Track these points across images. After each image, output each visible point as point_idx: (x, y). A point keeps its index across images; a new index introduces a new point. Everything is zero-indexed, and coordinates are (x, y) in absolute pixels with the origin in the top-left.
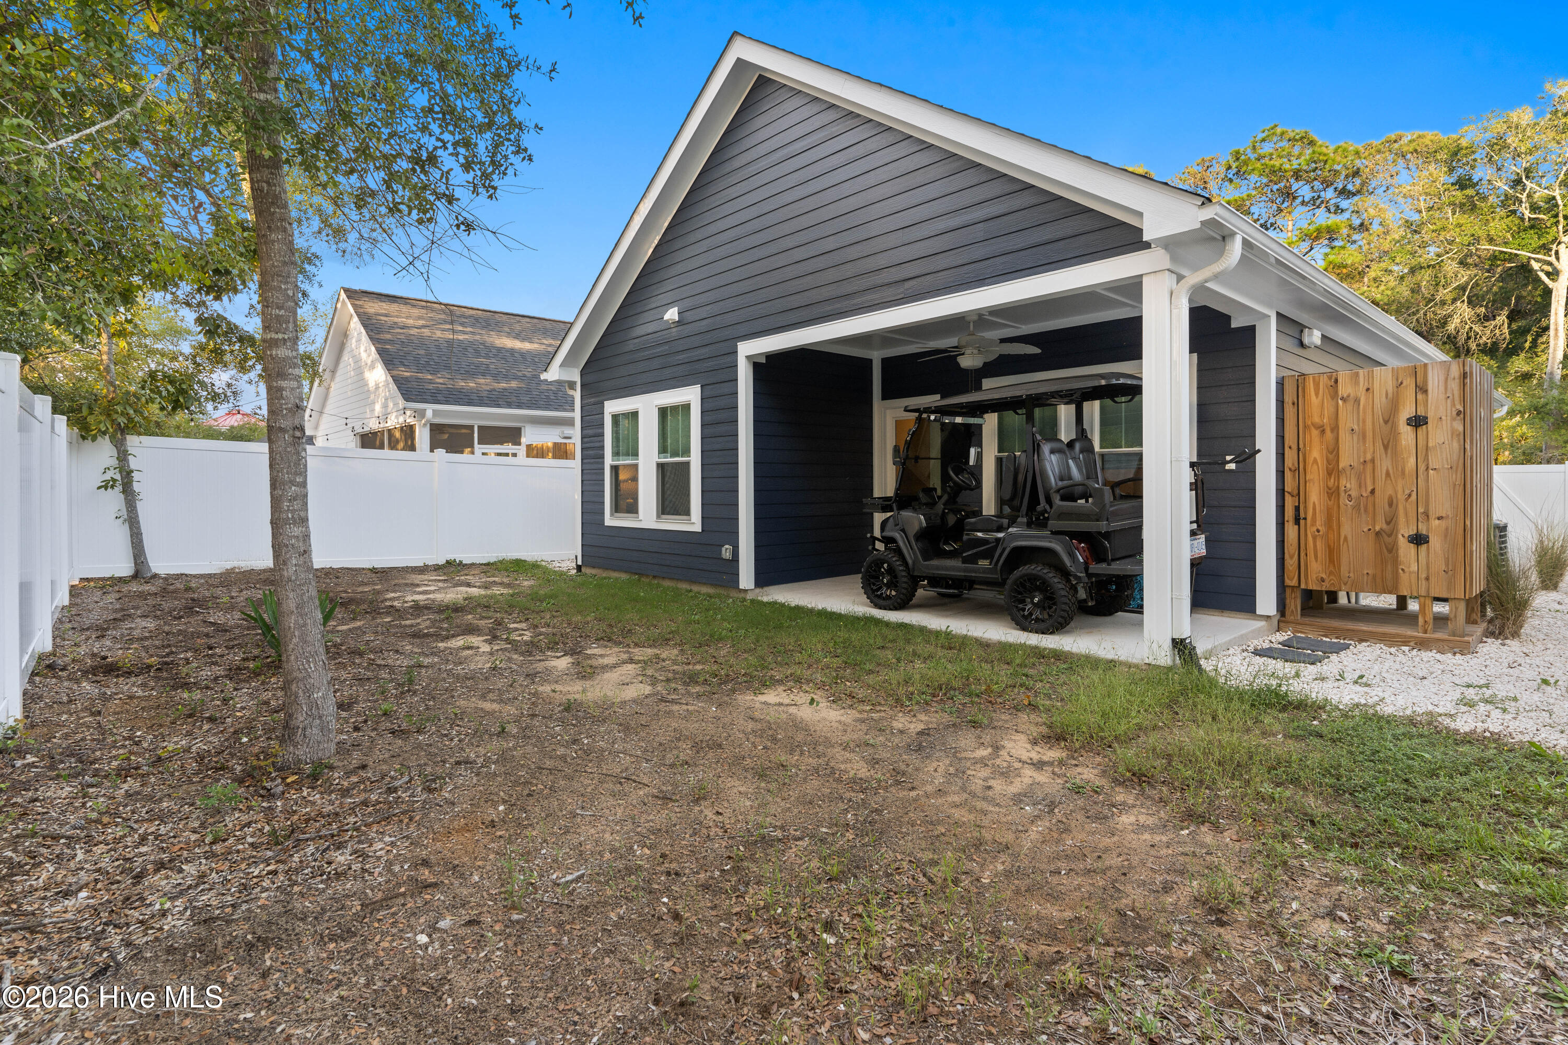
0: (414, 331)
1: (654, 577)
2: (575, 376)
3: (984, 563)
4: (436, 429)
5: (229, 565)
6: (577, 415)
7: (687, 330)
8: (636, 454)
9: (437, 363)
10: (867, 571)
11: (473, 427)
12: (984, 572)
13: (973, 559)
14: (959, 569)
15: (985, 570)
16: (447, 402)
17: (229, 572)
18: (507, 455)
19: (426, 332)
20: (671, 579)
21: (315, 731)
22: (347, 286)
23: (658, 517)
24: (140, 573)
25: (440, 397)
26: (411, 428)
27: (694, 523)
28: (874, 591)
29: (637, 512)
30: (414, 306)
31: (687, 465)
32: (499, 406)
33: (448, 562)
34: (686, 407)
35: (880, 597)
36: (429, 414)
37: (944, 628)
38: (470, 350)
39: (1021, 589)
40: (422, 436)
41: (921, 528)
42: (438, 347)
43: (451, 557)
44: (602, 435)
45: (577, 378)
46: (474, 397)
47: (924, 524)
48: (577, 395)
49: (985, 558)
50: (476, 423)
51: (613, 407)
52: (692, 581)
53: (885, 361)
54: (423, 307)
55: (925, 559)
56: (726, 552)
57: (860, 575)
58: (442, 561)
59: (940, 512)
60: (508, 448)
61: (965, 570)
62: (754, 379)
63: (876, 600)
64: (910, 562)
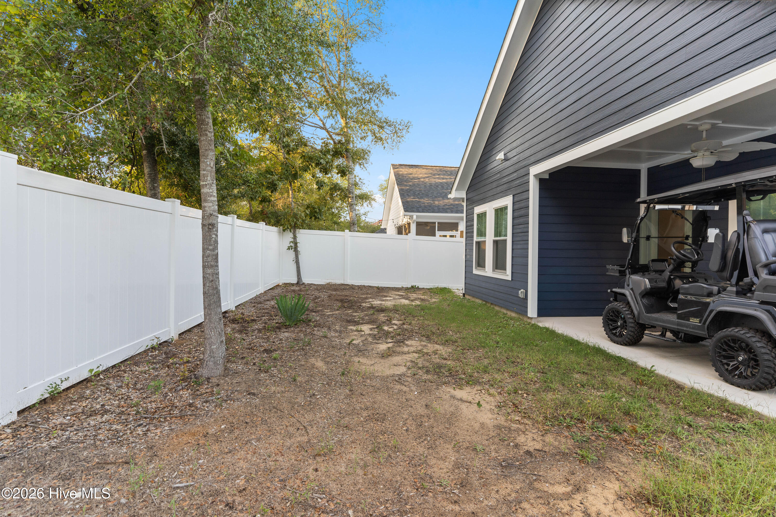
0: (422, 180)
1: (492, 304)
2: (463, 195)
3: (695, 321)
4: (419, 225)
5: (328, 281)
6: (464, 215)
7: (508, 163)
8: (485, 235)
9: (423, 194)
10: (606, 316)
11: (435, 223)
12: (693, 328)
13: (686, 317)
14: (672, 323)
15: (695, 327)
16: (423, 212)
17: (328, 284)
18: (445, 236)
19: (427, 180)
20: (499, 306)
21: (211, 363)
22: (393, 163)
23: (493, 271)
24: (299, 283)
25: (420, 209)
26: (409, 224)
27: (507, 275)
28: (611, 330)
29: (485, 267)
30: (424, 169)
31: (505, 241)
32: (447, 212)
33: (412, 287)
34: (506, 208)
35: (615, 334)
36: (415, 217)
37: (649, 367)
38: (440, 186)
39: (726, 348)
40: (413, 228)
41: (646, 289)
42: (425, 186)
43: (414, 284)
44: (473, 225)
45: (464, 196)
46: (436, 209)
47: (648, 286)
48: (465, 204)
49: (696, 317)
50: (437, 221)
51: (478, 210)
52: (507, 309)
53: (649, 170)
54: (427, 169)
55: (648, 312)
56: (521, 293)
57: (602, 317)
58: (409, 286)
59: (667, 278)
60: (453, 233)
61: (678, 324)
62: (540, 189)
63: (612, 336)
64: (636, 312)
